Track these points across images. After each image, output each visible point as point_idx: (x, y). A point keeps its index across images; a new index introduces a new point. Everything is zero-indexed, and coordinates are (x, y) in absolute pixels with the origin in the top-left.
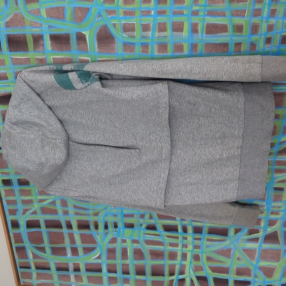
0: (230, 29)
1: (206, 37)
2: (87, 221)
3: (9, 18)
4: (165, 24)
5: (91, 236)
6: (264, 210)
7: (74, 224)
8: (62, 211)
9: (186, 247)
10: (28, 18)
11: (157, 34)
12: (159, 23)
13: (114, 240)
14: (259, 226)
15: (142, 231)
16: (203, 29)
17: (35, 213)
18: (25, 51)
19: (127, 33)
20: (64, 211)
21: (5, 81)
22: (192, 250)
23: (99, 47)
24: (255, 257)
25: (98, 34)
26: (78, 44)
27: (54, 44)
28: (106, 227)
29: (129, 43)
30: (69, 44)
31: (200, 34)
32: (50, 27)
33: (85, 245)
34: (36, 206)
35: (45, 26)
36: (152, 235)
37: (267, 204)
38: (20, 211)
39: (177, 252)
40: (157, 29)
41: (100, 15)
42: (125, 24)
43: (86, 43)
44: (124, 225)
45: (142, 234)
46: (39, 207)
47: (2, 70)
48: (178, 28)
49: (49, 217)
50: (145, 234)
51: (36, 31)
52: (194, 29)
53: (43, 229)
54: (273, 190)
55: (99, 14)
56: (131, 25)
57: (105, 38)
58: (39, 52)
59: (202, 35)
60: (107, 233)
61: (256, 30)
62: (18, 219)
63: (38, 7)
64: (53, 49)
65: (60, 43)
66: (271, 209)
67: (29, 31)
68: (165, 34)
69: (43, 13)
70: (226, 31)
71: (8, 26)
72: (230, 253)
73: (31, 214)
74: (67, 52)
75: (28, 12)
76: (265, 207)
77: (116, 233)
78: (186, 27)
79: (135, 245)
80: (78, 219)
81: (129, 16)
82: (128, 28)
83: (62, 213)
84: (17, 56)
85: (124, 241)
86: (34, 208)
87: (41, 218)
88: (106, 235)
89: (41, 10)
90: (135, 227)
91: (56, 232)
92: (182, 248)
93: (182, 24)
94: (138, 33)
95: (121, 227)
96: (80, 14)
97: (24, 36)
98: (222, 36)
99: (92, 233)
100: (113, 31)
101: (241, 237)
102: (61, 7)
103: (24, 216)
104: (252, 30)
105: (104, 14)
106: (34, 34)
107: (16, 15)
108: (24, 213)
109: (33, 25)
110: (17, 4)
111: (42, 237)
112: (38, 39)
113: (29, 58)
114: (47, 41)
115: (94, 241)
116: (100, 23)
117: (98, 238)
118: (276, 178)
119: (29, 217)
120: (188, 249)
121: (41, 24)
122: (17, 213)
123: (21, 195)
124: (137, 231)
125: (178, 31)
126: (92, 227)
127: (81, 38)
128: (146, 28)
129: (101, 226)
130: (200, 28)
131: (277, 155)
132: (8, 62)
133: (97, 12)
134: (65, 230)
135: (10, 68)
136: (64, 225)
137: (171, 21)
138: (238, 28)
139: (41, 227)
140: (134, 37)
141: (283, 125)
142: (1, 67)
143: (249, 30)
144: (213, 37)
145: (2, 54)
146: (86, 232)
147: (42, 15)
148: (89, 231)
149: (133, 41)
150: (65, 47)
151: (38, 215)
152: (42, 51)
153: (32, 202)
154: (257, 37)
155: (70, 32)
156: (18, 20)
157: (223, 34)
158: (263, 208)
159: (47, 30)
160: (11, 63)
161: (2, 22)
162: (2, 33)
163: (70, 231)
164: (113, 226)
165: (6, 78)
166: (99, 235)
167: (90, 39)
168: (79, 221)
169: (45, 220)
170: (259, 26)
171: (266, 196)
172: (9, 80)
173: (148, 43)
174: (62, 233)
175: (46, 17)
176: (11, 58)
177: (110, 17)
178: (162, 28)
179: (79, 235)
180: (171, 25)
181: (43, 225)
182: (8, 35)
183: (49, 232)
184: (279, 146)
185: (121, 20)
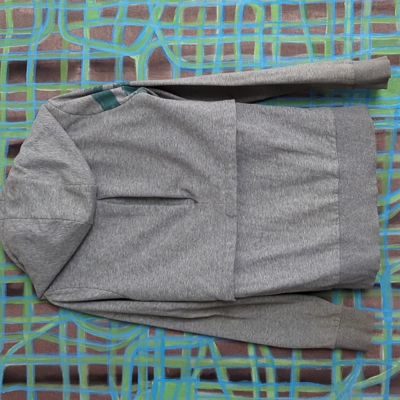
0: (309, 49)
1: (281, 59)
2: (105, 367)
3: (44, 39)
4: (232, 45)
5: (107, 399)
6: (382, 327)
7: (83, 375)
8: (67, 346)
10: (67, 38)
11: (222, 57)
12: (225, 44)
14: (378, 360)
15: (193, 384)
16: (277, 51)
17: (21, 351)
18: (56, 82)
19: (186, 57)
20: (70, 346)
21: (22, 123)
23: (150, 75)
25: (150, 58)
26: (124, 71)
27: (94, 72)
28: (135, 380)
29: (188, 69)
30: (113, 71)
31: (274, 57)
32: (92, 50)
34: (27, 338)
35: (86, 50)
36: (210, 391)
37: (386, 314)
40: (222, 51)
41: (155, 35)
42: (184, 45)
43: (134, 70)
44: (164, 374)
45: (193, 391)
46: (31, 338)
47: (21, 107)
48: (247, 49)
49: (45, 360)
50: (199, 390)
51: (74, 56)
52: (267, 51)
53: (31, 387)
54: (390, 288)
55: (154, 33)
56: (192, 47)
57: (158, 64)
58: (73, 82)
59: (276, 57)
60: (135, 392)
61: (340, 50)
63: (82, 26)
64: (91, 79)
65: (103, 71)
66: (392, 324)
67: (64, 56)
68: (232, 57)
69: (87, 33)
70: (305, 52)
71: (40, 50)
73: (16, 353)
75: (69, 32)
76: (383, 321)
77: (150, 390)
78: (258, 48)
80: (90, 363)
81: (190, 37)
82: (188, 51)
83: (65, 351)
84: (45, 88)
86: (22, 342)
87: (30, 362)
88: (133, 398)
89: (85, 30)
90: (181, 377)
91: (50, 392)
93: (252, 44)
94: (200, 56)
95: (159, 378)
96: (130, 34)
97: (58, 63)
98: (301, 58)
99: (110, 393)
100: (169, 54)
101: (354, 385)
102: (109, 26)
103: (4, 358)
104: (335, 50)
105: (159, 33)
106: (71, 60)
107: (53, 36)
108: (4, 352)
109: (71, 47)
110: (56, 22)
112: (74, 66)
113: (59, 92)
114: (86, 68)
116: (154, 45)
118: (391, 267)
119: (12, 360)
121: (82, 47)
123: (6, 315)
124: (184, 384)
125: (248, 53)
126: (112, 379)
127: (129, 64)
128: (209, 50)
129: (127, 378)
130: (274, 49)
131: (388, 227)
132: (31, 96)
133: (152, 31)
134: (66, 388)
135: (31, 105)
136: (66, 376)
137: (239, 41)
138: (319, 49)
139: (28, 380)
140: (194, 62)
141: (389, 178)
142: (20, 103)
143: (332, 50)
144: (289, 60)
145: (26, 86)
146: (100, 390)
147: (85, 36)
148: (106, 388)
149: (193, 67)
150: (107, 76)
151: (26, 354)
152: (78, 81)
153: (22, 330)
154: (342, 58)
155: (116, 57)
156: (53, 42)
157: (301, 55)
158: (380, 324)
159: (88, 54)
160: (34, 97)
161: (34, 44)
162: (31, 59)
163: (74, 389)
164: (147, 376)
165: (23, 119)
166: (121, 397)
167: (139, 65)
168: (91, 367)
169: (36, 366)
170: (343, 45)
171: (382, 300)
172: (27, 121)
173: (211, 69)
174: (60, 394)
175: (89, 38)
176: (36, 91)
177: (166, 37)
178: (228, 49)
179: (89, 397)
180: (239, 46)
181: (30, 376)
182: (38, 61)
183: (38, 392)
184: (389, 212)
185: (179, 41)
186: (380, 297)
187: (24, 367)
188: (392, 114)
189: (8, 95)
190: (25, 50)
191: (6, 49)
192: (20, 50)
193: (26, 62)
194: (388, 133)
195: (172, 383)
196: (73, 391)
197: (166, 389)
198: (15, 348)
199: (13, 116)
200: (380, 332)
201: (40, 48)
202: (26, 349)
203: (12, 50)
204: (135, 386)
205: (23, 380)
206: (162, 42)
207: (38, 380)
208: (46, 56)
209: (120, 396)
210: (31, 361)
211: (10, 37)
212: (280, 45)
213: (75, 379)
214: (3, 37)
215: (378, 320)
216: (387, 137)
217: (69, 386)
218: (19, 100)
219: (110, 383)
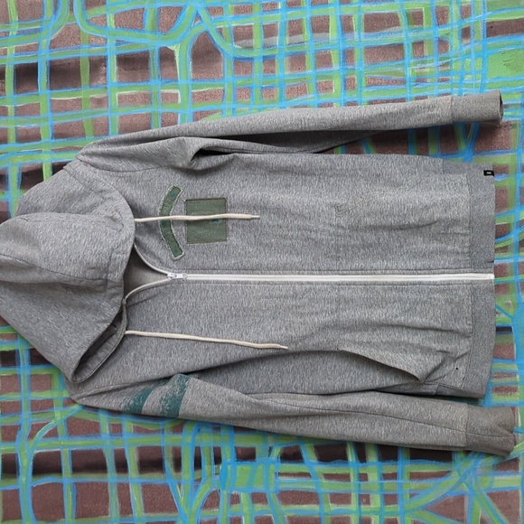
0: (403, 19)
1: (366, 37)
2: (159, 450)
3: (57, 33)
4: (299, 22)
5: (165, 490)
6: (516, 383)
7: (132, 460)
8: (109, 425)
9: (368, 502)
10: (87, 30)
11: (287, 39)
12: (290, 21)
13: (212, 500)
15: (272, 467)
16: (359, 25)
17: (53, 434)
18: (75, 87)
19: (240, 42)
20: (113, 425)
21: (36, 143)
22: (381, 509)
23: (195, 70)
24: (518, 513)
25: (194, 47)
26: (161, 67)
27: (123, 70)
28: (198, 464)
29: (244, 59)
30: (147, 68)
31: (356, 33)
32: (119, 43)
33: (152, 515)
34: (59, 416)
35: (111, 43)
36: (294, 475)
37: (520, 367)
38: (25, 430)
39: (349, 518)
40: (287, 31)
41: (198, 17)
42: (237, 27)
43: (174, 65)
44: (234, 454)
45: (273, 476)
46: (64, 417)
47: (33, 123)
48: (320, 26)
49: (82, 443)
50: (280, 474)
51: (96, 51)
52: (346, 26)
53: (67, 478)
55: (197, 14)
56: (247, 29)
57: (205, 54)
58: (97, 86)
59: (359, 34)
60: (199, 480)
61: (443, 18)
62: (17, 451)
63: (104, 12)
64: (120, 80)
65: (134, 69)
67: (84, 53)
68: (300, 37)
69: (111, 21)
70: (397, 24)
71: (54, 47)
72: (463, 507)
73: (46, 436)
74: (142, 84)
75: (88, 21)
76: (518, 377)
77: (218, 477)
78: (334, 24)
79: (259, 507)
80: (140, 445)
81: (243, 15)
82: (242, 35)
83: (108, 432)
84: (62, 96)
85: (235, 499)
86: (53, 422)
87: (64, 446)
88: (197, 487)
89: (108, 17)
90: (257, 459)
91: (92, 483)
92: (360, 504)
93: (326, 19)
94: (258, 40)
95: (229, 460)
96: (167, 18)
97: (77, 61)
98: (391, 33)
99: (168, 481)
100: (217, 40)
101: (482, 461)
102: (139, 10)
103: (32, 443)
104: (438, 18)
105: (203, 14)
106: (93, 57)
107: (68, 28)
108: (31, 436)
109: (92, 41)
110: (72, 10)
111: (62, 498)
112: (97, 65)
113: (80, 100)
114: (112, 67)
115: (170, 506)
116: (198, 29)
117: (180, 496)
119: (42, 445)
120: (372, 506)
121: (106, 40)
122: (18, 436)
123: (32, 389)
124: (260, 467)
125: (322, 32)
126: (168, 464)
127: (167, 57)
128: (269, 31)
129: (188, 462)
130: (355, 23)
131: (519, 252)
132: (45, 108)
133: (194, 12)
134: (111, 477)
135: (46, 119)
136: (110, 463)
137: (309, 16)
138: (415, 19)
139: (63, 470)
140: (251, 48)
141: (518, 185)
142: (32, 118)
143: (433, 20)
144: (376, 36)
145: (38, 95)
146: (154, 478)
147: (108, 24)
148: (162, 476)
149: (250, 55)
150: (139, 75)
151: (60, 438)
152: (104, 84)
153: (52, 407)
154: (447, 29)
155: (150, 49)
156: (70, 36)
157: (392, 29)
158: (513, 379)
159: (114, 48)
160: (49, 109)
161: (45, 41)
162: (43, 60)
163: (122, 478)
164: (213, 458)
165: (37, 138)
166: (182, 486)
167: (180, 57)
168: (141, 450)
169: (72, 451)
170: (448, 11)
171: (515, 348)
172: (43, 140)
173: (274, 56)
174: (105, 486)
175: (114, 27)
176: (51, 100)
177: (213, 18)
178: (295, 28)
179: (141, 488)
180: (309, 22)
181: (66, 464)
182: (51, 62)
183: (76, 484)
184: (519, 231)
185: (230, 22)
186: (512, 345)
187: (58, 454)
188: (518, 99)
189: (17, 109)
190: (34, 48)
191: (11, 49)
192: (28, 49)
193: (37, 64)
194: (514, 126)
195: (245, 467)
196: (121, 481)
197: (238, 474)
198: (45, 431)
199: (24, 134)
200: (515, 390)
201: (53, 45)
202: (59, 431)
203: (18, 51)
204: (198, 472)
205: (58, 470)
206: (209, 24)
207: (76, 469)
208: (61, 55)
209: (180, 485)
210: (66, 446)
211: (15, 33)
212: (363, 18)
213: (122, 466)
214: (6, 34)
215: (512, 374)
216: (512, 131)
217: (115, 475)
218: (30, 114)
219: (167, 469)
